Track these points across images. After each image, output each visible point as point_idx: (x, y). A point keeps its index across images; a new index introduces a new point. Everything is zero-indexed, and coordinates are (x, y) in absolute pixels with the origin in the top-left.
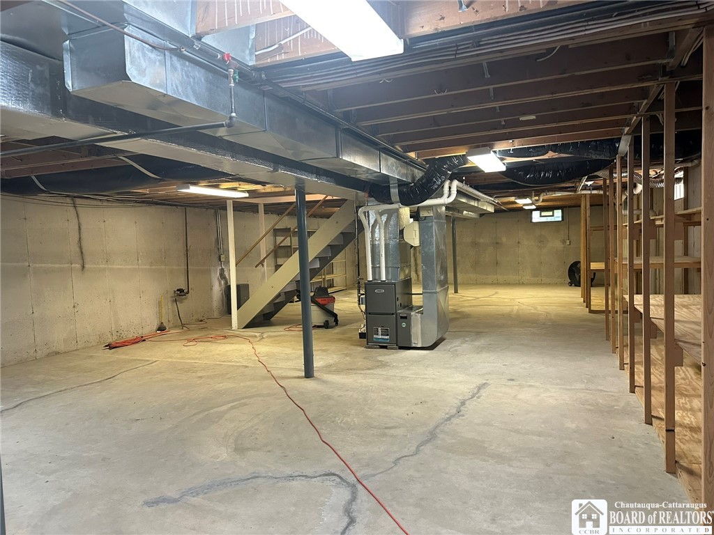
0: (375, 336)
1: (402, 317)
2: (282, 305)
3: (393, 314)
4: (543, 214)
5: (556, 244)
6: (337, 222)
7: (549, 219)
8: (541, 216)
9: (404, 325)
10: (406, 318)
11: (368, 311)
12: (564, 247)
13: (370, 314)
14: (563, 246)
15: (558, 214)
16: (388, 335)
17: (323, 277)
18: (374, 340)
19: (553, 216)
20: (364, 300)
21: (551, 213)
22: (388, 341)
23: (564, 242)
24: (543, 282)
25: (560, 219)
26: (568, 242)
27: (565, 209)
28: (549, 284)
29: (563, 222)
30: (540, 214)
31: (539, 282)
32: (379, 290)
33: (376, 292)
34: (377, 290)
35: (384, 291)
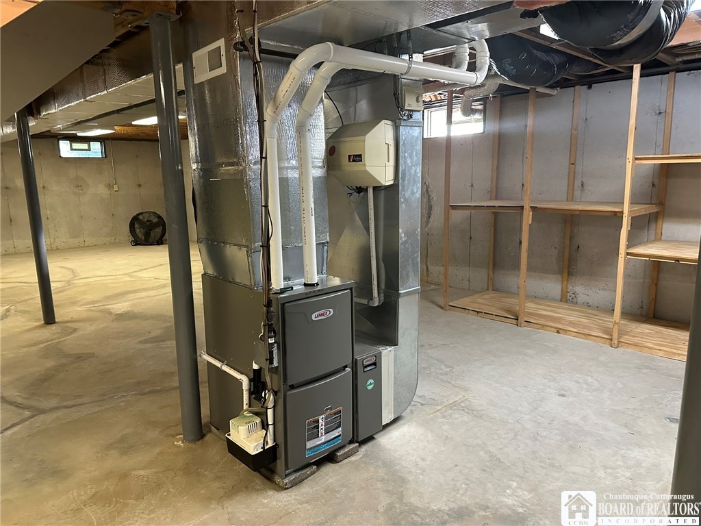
1: (367, 368)
3: (345, 368)
4: (75, 146)
5: (98, 189)
8: (72, 149)
9: (370, 384)
10: (374, 365)
12: (110, 194)
14: (109, 192)
15: (96, 148)
16: (338, 426)
18: (308, 454)
19: (89, 150)
21: (85, 146)
22: (339, 440)
23: (110, 186)
24: (86, 244)
25: (100, 156)
26: (115, 188)
27: (106, 141)
28: (96, 245)
29: (105, 160)
30: (71, 146)
31: (81, 245)
32: (322, 312)
33: (314, 319)
34: (317, 313)
35: (331, 310)
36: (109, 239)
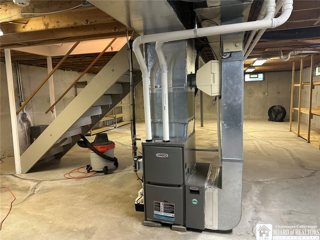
0: (156, 212)
1: (192, 192)
2: (68, 148)
3: (179, 186)
4: (252, 76)
5: (259, 94)
6: (113, 70)
7: (254, 79)
8: (250, 78)
9: (195, 201)
10: (197, 192)
11: (147, 180)
12: (264, 97)
13: (149, 183)
14: (263, 96)
15: (261, 76)
16: (172, 212)
17: (114, 116)
18: (155, 216)
19: (258, 77)
20: (141, 165)
21: (256, 76)
22: (173, 220)
23: (264, 93)
24: (250, 118)
25: (262, 80)
26: (267, 94)
27: (265, 73)
28: (254, 119)
29: (264, 82)
30: (250, 76)
31: (248, 118)
32: (162, 154)
33: (157, 156)
34: (159, 154)
35: (167, 155)
36: (261, 117)
